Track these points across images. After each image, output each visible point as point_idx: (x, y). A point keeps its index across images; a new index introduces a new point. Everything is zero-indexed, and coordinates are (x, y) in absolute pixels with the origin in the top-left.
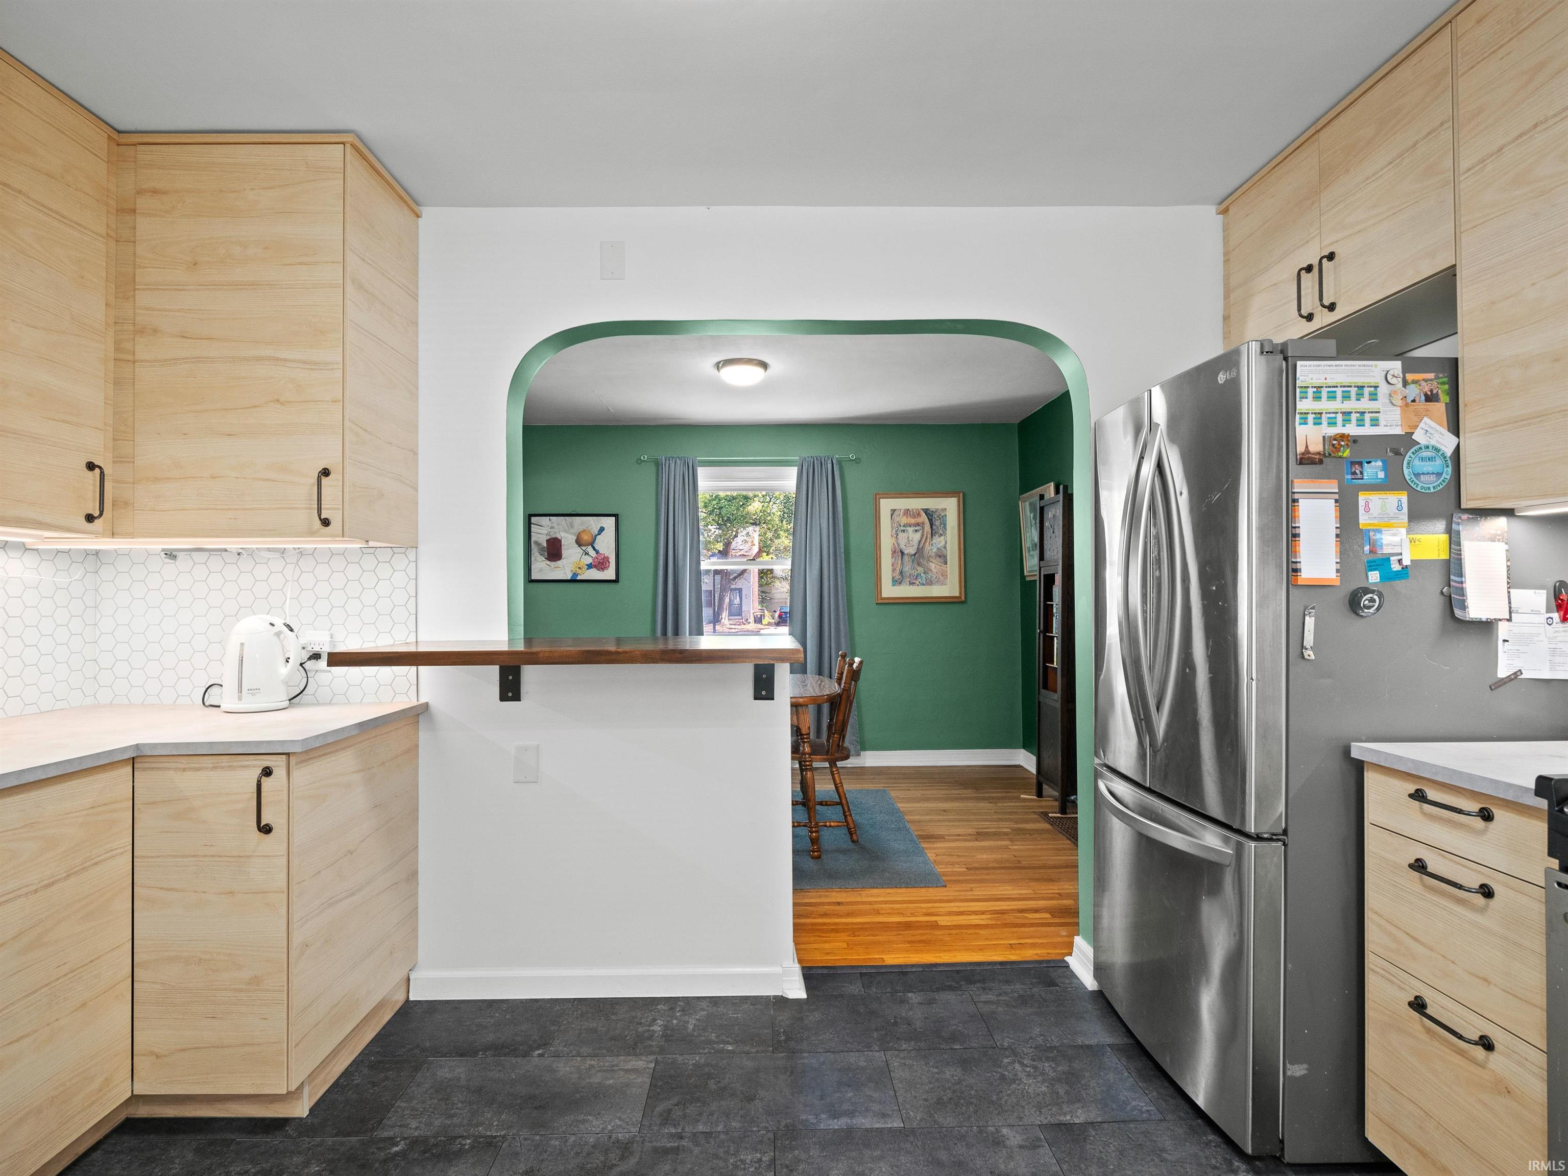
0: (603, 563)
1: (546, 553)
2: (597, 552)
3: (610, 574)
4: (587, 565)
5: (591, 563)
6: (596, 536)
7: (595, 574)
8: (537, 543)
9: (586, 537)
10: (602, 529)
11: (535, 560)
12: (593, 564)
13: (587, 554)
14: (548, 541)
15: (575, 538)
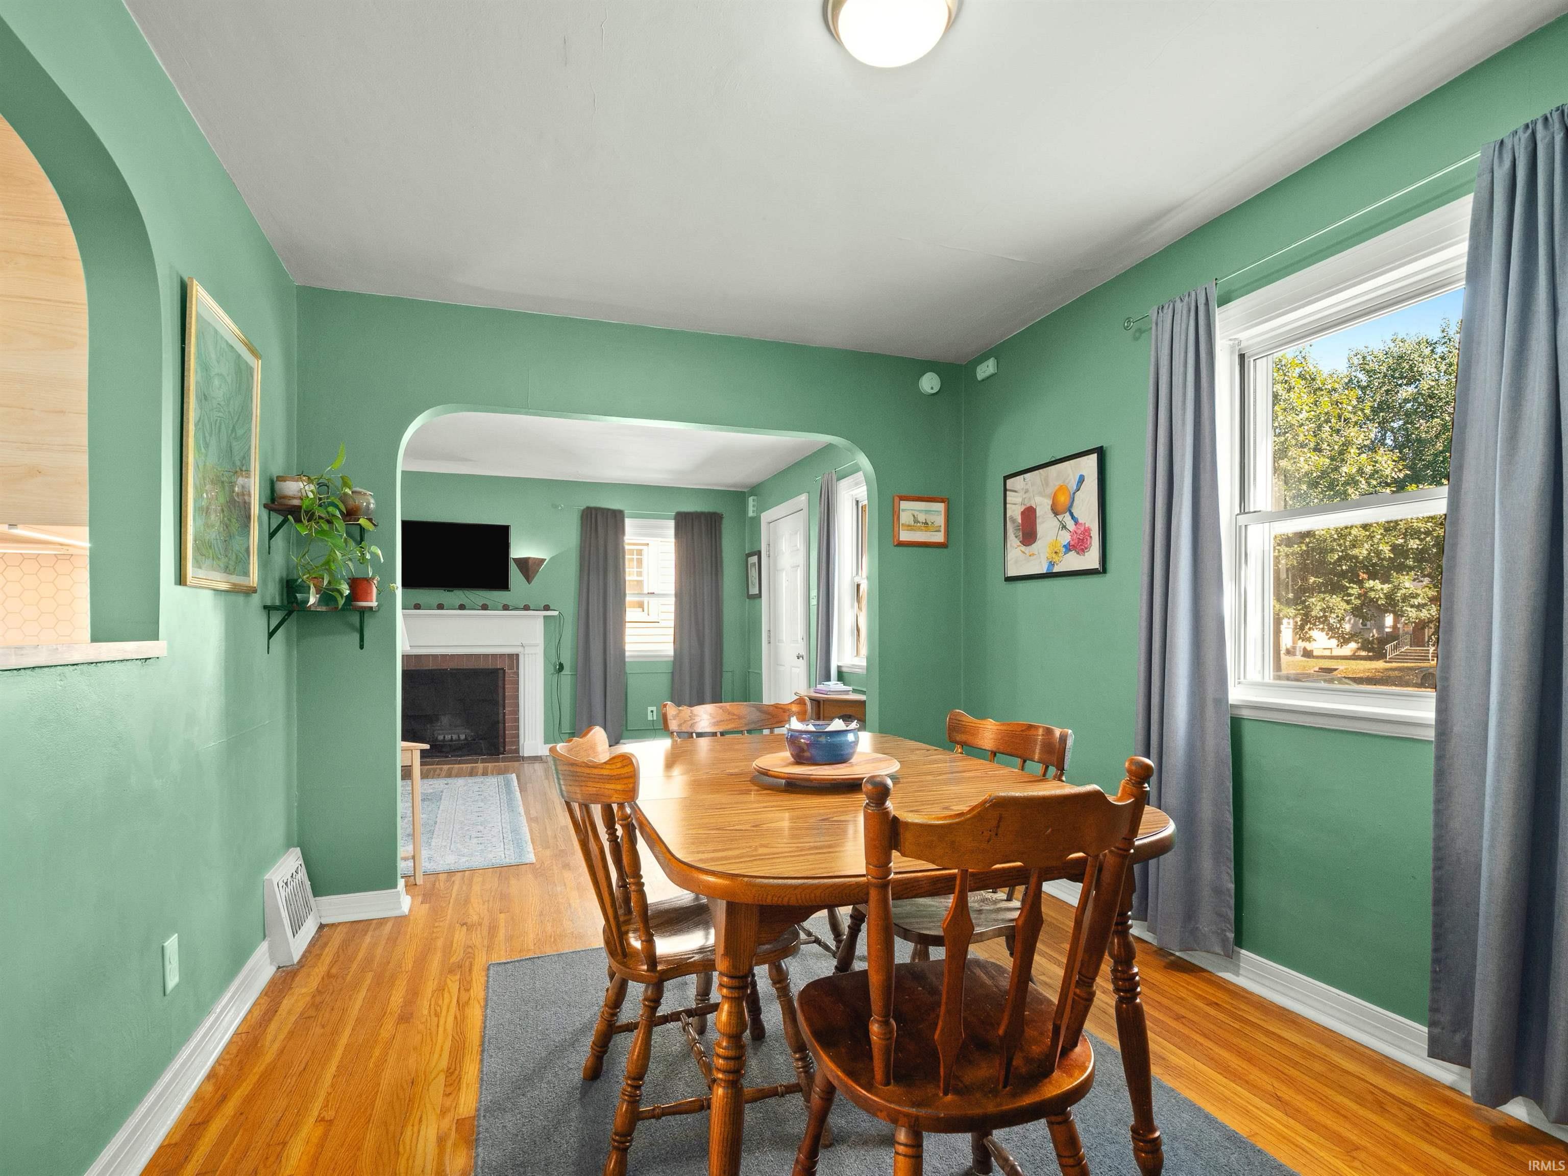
0: (1083, 540)
1: (1021, 534)
2: (1076, 522)
3: (1091, 559)
4: (1065, 546)
5: (1069, 543)
6: (1074, 493)
7: (1073, 562)
8: (1011, 518)
9: (1063, 499)
10: (1081, 480)
11: (1011, 546)
12: (1072, 543)
13: (1064, 527)
14: (1023, 513)
15: (1050, 502)
